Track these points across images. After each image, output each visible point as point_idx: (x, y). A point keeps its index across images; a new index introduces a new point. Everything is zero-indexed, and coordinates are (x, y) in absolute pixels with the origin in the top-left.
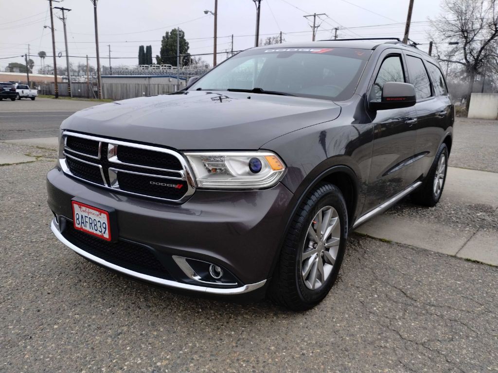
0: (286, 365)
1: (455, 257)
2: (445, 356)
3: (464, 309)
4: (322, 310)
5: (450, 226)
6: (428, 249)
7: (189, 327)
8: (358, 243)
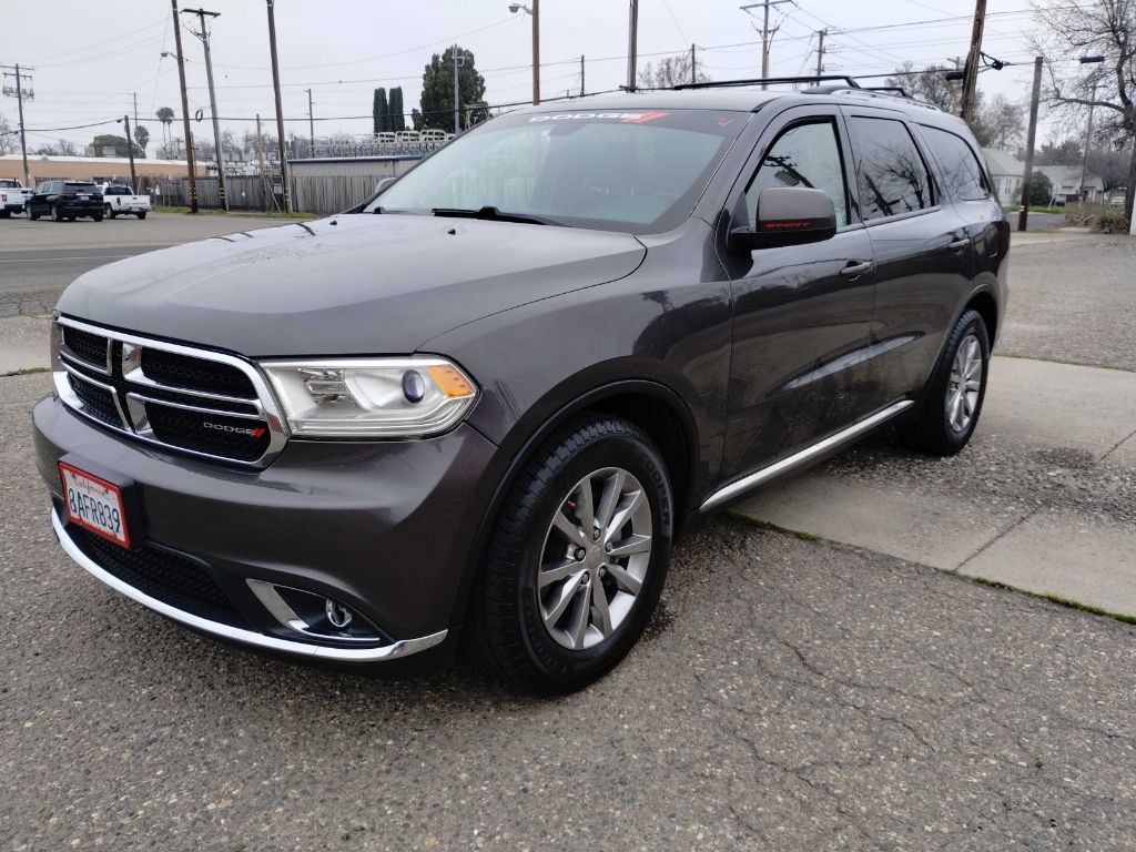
0: (480, 813)
1: (952, 574)
2: (839, 798)
3: (923, 694)
4: (602, 695)
5: (973, 502)
6: (897, 556)
7: (301, 729)
8: (743, 542)
